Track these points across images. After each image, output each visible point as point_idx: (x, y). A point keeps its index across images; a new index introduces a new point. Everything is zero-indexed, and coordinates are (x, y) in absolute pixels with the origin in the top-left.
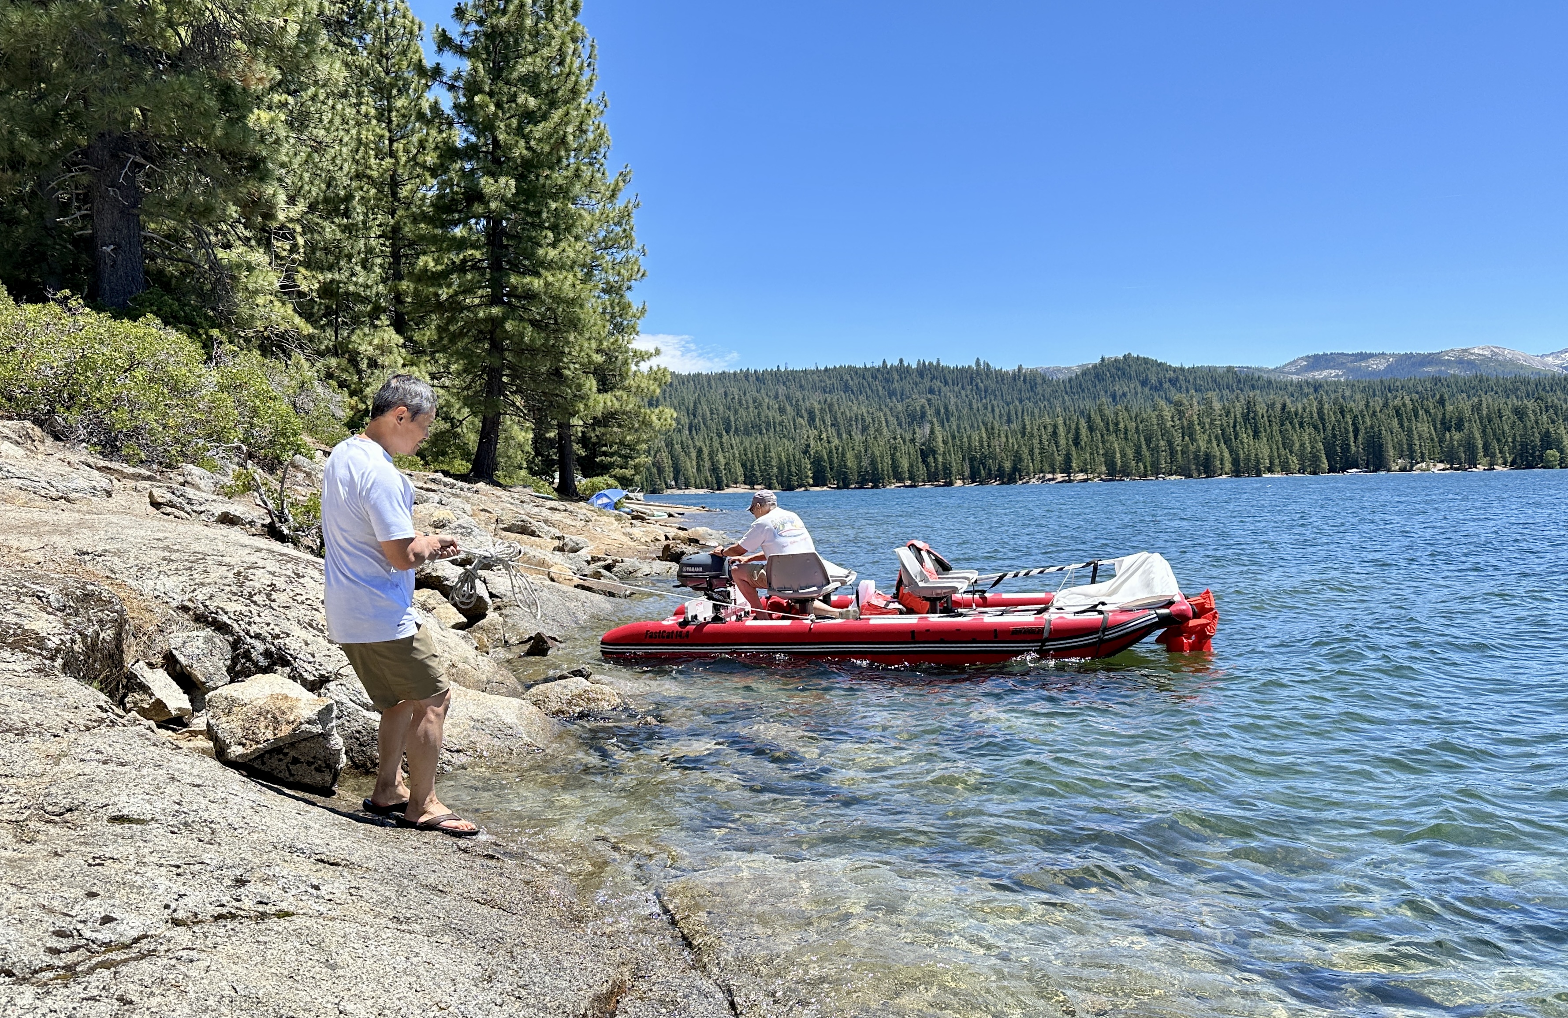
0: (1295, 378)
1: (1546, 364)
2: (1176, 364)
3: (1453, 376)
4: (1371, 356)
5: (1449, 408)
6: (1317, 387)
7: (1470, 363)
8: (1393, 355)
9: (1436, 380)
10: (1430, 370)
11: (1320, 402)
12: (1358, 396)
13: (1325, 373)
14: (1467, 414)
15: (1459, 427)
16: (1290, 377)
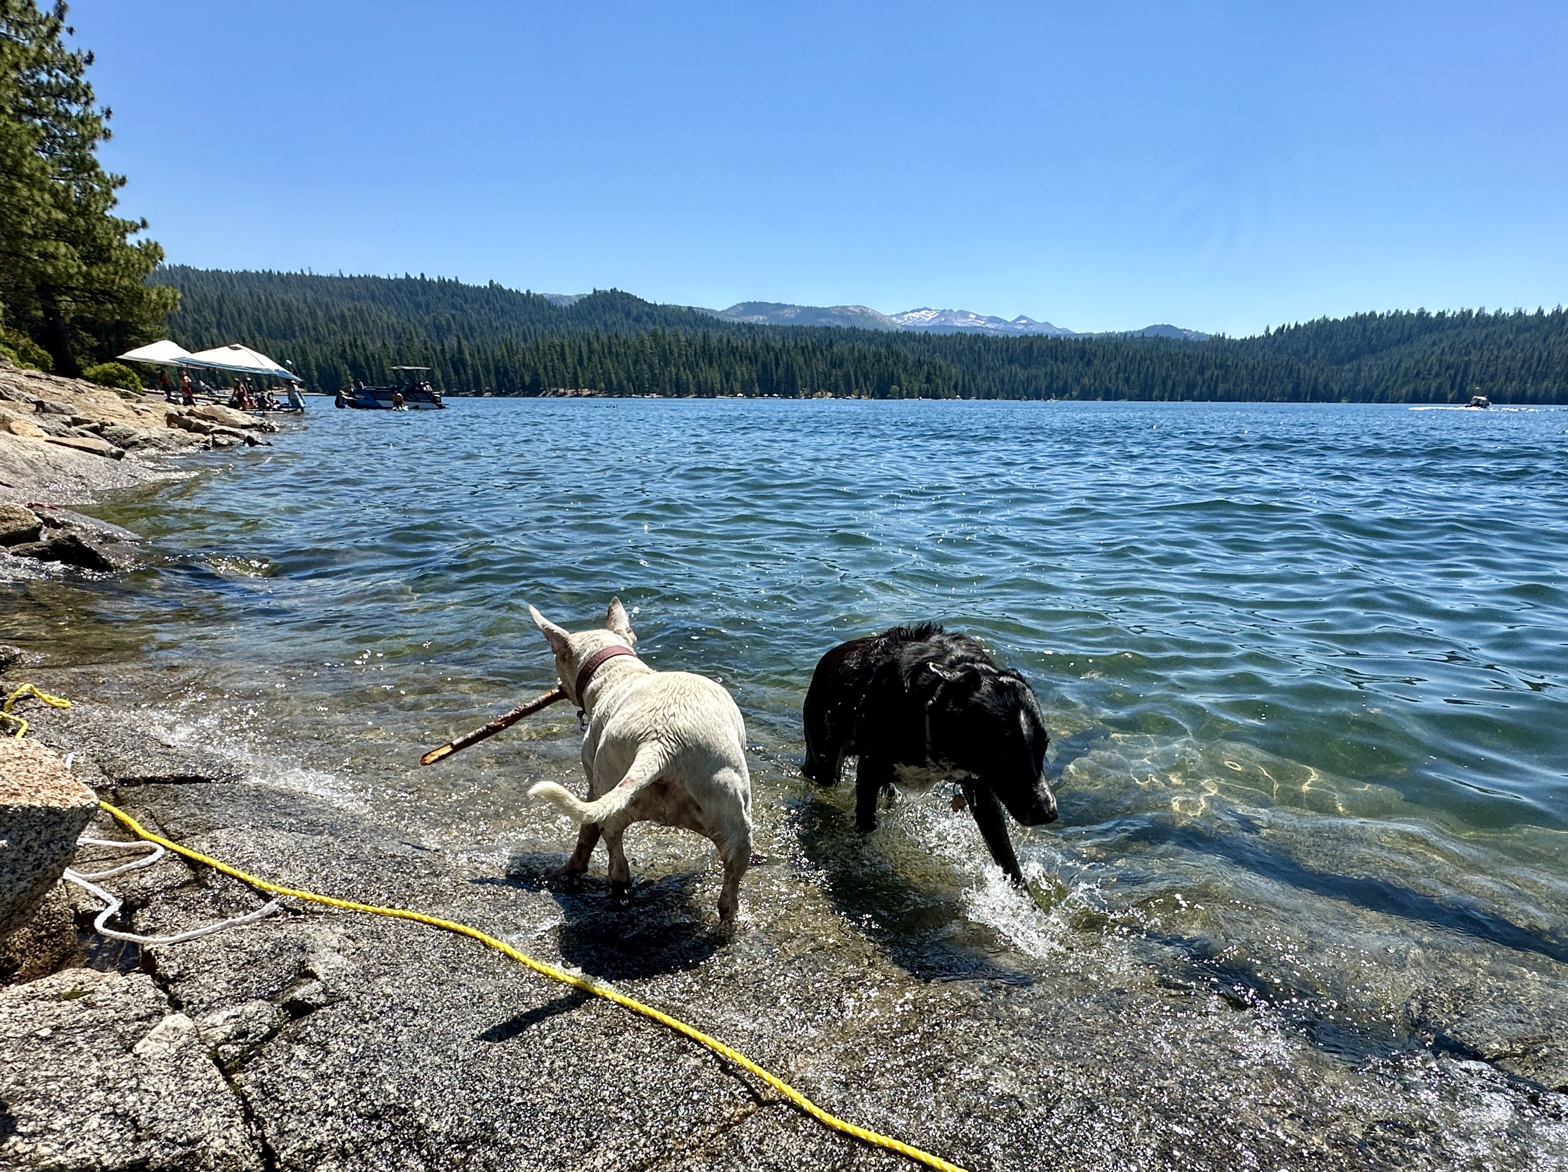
0: (736, 320)
1: (892, 323)
2: (651, 301)
3: (838, 327)
4: (786, 306)
5: (835, 350)
6: (751, 327)
7: (848, 318)
8: (800, 307)
9: (827, 329)
10: (824, 321)
11: (754, 341)
12: (777, 338)
13: (756, 318)
14: (846, 356)
15: (841, 365)
16: (732, 319)
